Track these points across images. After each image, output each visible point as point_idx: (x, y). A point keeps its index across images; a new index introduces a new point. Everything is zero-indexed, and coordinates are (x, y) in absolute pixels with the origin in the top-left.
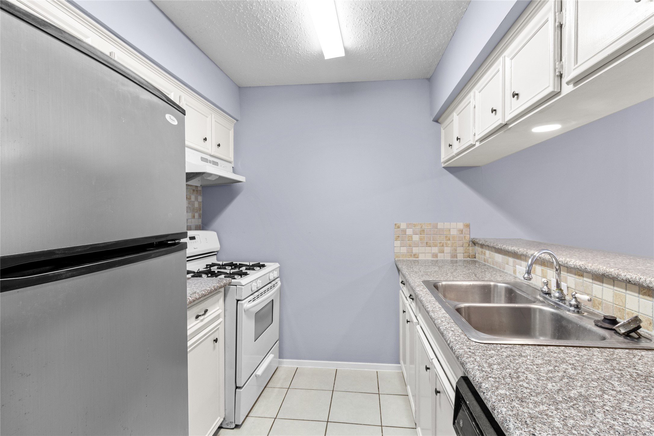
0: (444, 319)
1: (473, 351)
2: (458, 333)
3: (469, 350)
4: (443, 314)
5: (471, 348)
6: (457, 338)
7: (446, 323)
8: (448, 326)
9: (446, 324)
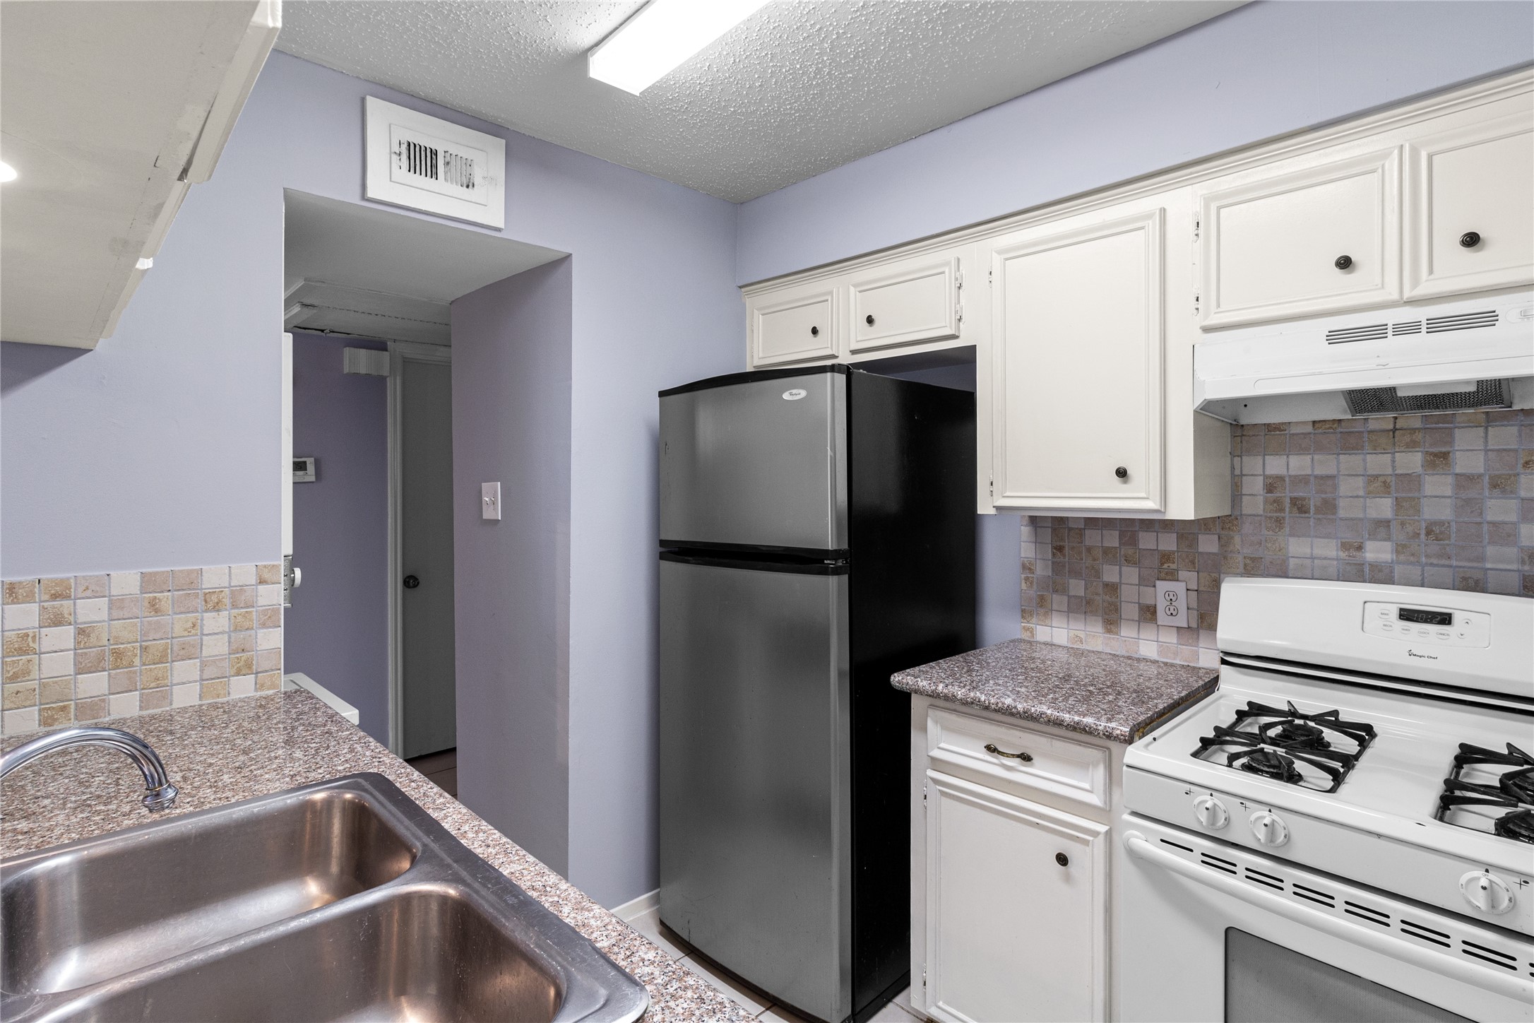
0: (438, 802)
1: (374, 760)
2: (401, 780)
3: (381, 760)
4: (445, 814)
5: (376, 764)
6: (403, 770)
7: (432, 794)
8: (425, 788)
9: (430, 790)
